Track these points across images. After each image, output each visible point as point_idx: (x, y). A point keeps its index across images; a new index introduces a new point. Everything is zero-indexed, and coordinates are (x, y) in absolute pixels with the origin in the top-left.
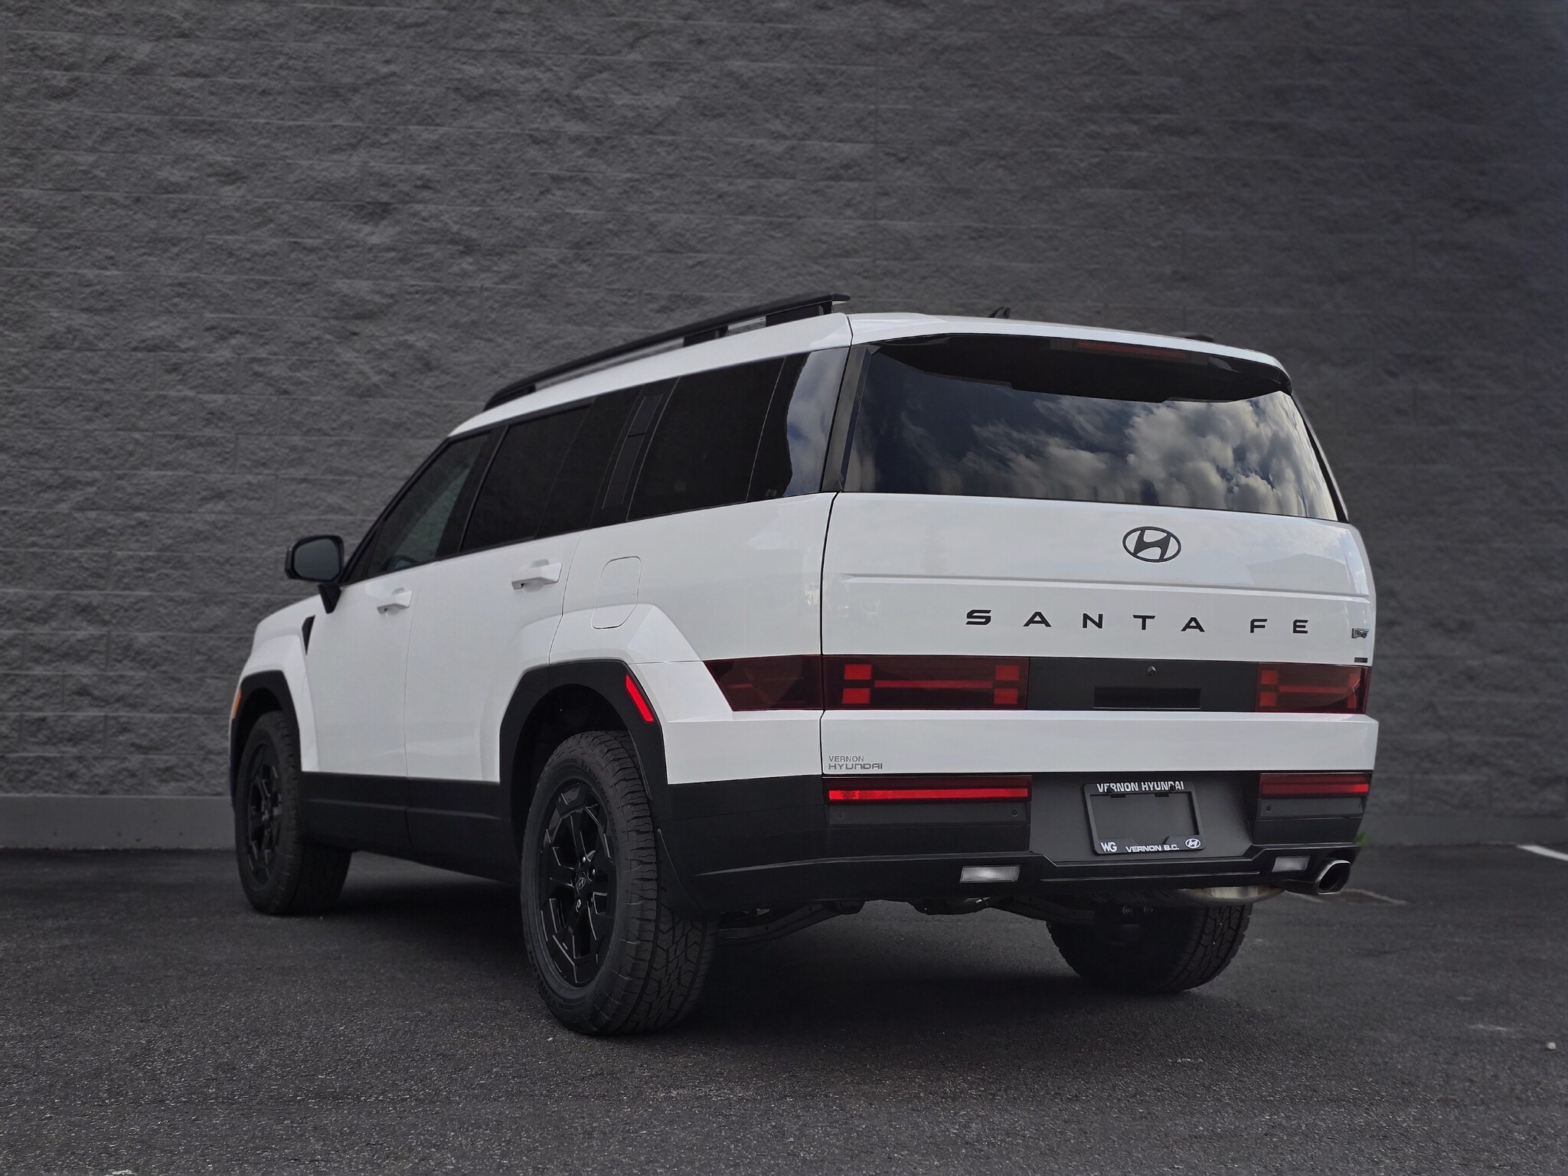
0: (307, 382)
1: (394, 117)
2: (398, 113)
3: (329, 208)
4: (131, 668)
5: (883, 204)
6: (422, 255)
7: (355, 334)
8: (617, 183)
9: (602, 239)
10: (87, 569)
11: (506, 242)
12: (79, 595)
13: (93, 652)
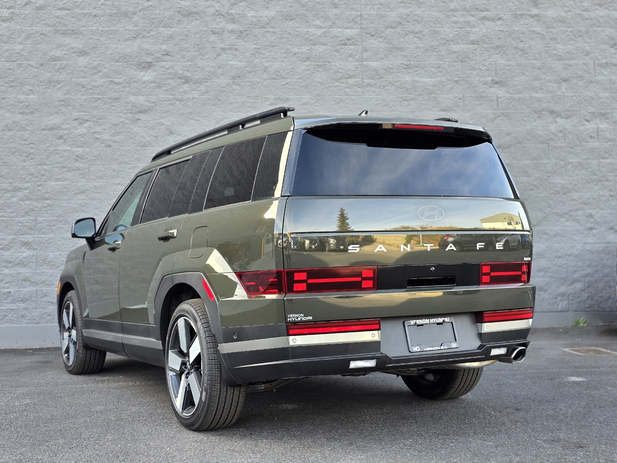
0: (118, 141)
1: (152, 25)
2: (154, 23)
3: (125, 65)
4: (47, 269)
5: (365, 55)
6: (166, 84)
7: (139, 120)
8: (250, 50)
9: (244, 75)
10: (26, 226)
11: (203, 77)
12: (23, 238)
13: (30, 262)
